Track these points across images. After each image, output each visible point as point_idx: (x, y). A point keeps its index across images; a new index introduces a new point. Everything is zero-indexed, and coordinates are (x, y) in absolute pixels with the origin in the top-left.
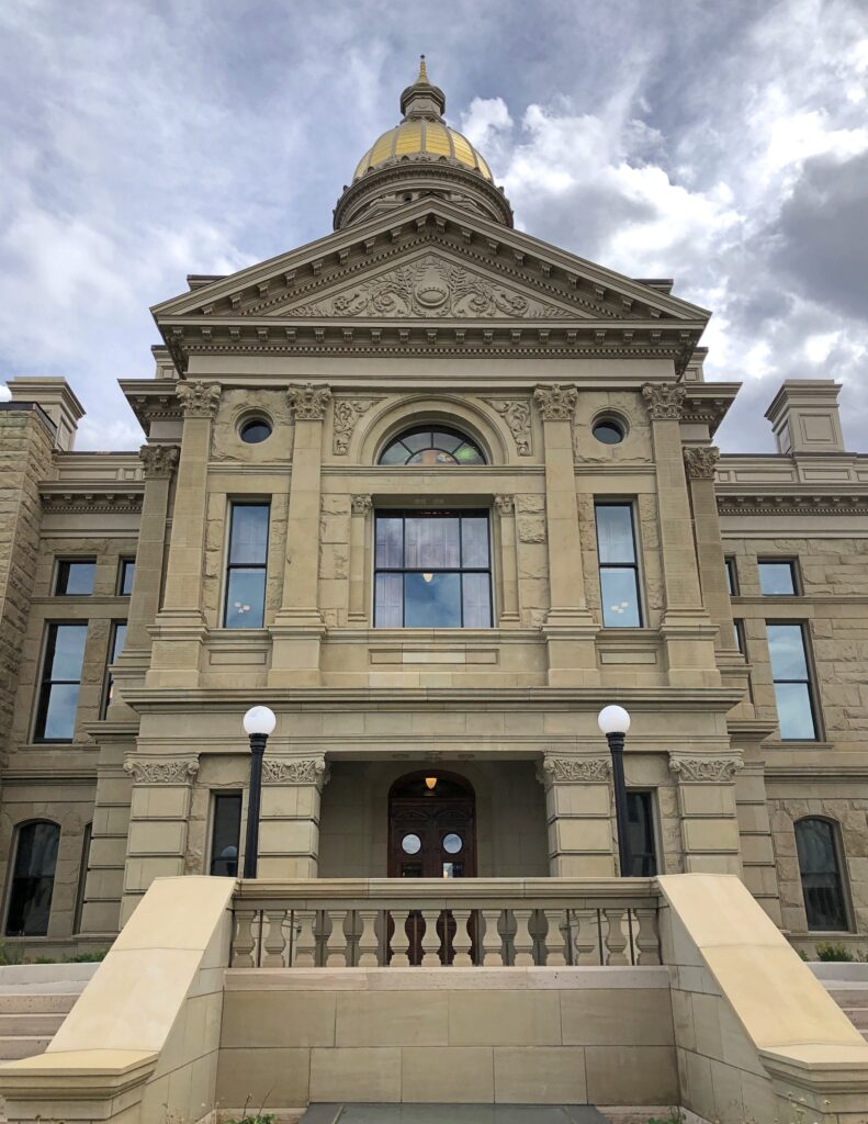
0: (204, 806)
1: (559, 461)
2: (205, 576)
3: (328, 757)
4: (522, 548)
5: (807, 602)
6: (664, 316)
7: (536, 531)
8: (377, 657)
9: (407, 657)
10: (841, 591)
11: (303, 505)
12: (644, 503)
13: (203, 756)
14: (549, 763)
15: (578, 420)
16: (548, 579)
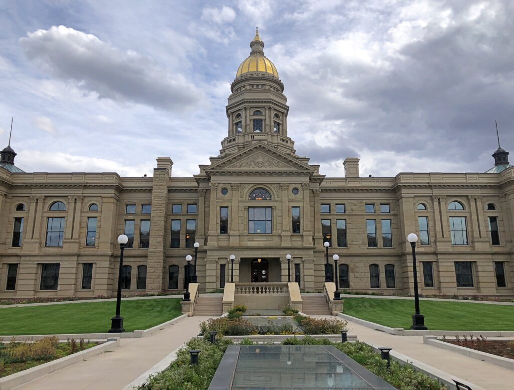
0: (219, 267)
1: (285, 199)
2: (217, 223)
3: (241, 258)
4: (277, 217)
5: (346, 215)
6: (307, 169)
7: (280, 214)
8: (249, 239)
9: (255, 239)
10: (354, 212)
11: (235, 209)
12: (301, 208)
13: (219, 258)
14: (281, 259)
15: (289, 190)
16: (282, 223)
